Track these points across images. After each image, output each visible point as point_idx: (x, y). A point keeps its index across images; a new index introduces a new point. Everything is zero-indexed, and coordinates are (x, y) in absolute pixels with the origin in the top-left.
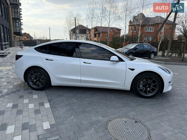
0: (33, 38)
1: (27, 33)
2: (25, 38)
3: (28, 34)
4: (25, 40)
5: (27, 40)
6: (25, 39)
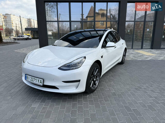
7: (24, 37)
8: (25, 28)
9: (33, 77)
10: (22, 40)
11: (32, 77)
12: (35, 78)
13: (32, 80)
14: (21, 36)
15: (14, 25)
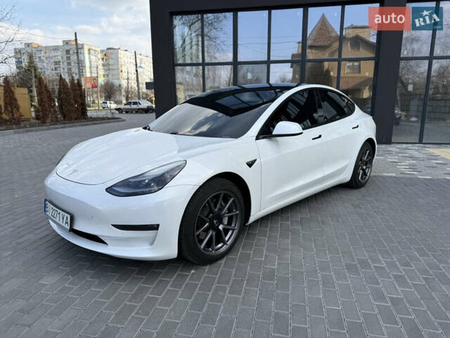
7: (140, 107)
8: (147, 83)
9: (55, 209)
10: (137, 112)
12: (58, 211)
13: (53, 215)
14: (135, 103)
15: (125, 75)
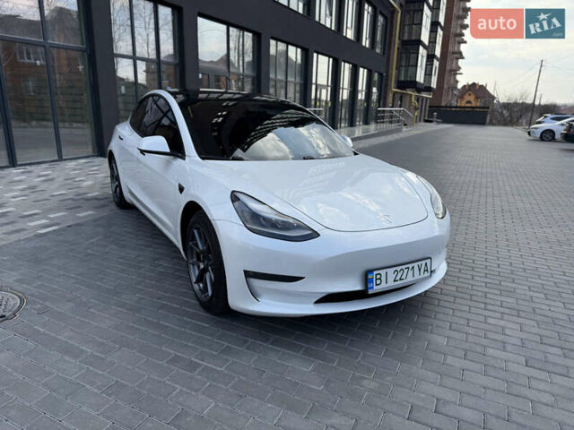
0: (494, 98)
1: (480, 84)
2: (472, 98)
3: (483, 88)
4: (468, 105)
5: (473, 105)
6: (469, 102)
9: (403, 267)
11: (399, 268)
12: (410, 266)
13: (398, 278)
